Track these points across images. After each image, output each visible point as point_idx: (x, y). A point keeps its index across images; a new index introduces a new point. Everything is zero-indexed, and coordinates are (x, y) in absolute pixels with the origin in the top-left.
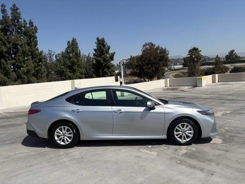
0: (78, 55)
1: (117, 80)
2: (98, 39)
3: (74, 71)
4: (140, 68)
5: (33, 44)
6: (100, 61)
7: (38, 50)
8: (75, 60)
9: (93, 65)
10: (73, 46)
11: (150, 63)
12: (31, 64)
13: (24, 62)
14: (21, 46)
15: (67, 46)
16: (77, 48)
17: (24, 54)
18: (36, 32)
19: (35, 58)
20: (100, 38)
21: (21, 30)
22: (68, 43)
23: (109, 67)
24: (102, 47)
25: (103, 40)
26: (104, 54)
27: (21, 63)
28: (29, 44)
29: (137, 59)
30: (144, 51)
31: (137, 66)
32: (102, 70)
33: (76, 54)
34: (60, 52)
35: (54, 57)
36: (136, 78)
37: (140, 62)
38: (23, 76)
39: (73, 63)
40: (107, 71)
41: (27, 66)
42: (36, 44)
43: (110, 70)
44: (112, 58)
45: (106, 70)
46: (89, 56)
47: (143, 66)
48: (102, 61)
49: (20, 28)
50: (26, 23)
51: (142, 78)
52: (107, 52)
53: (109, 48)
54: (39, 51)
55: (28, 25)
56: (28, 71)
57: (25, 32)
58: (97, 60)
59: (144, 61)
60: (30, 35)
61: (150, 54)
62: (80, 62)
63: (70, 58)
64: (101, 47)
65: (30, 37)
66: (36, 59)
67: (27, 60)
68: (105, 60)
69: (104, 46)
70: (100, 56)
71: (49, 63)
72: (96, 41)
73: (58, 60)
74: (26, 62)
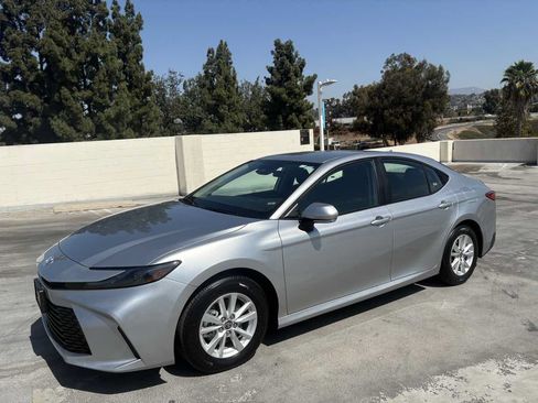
0: (230, 80)
2: (277, 44)
3: (222, 119)
4: (375, 115)
5: (131, 55)
6: (279, 95)
7: (142, 68)
8: (224, 93)
9: (265, 105)
10: (219, 61)
11: (400, 101)
12: (124, 101)
13: (111, 94)
14: (104, 58)
15: (205, 61)
16: (228, 64)
17: (111, 77)
18: (140, 28)
19: (136, 87)
20: (283, 42)
21: (104, 22)
22: (209, 52)
23: (300, 111)
24: (286, 63)
25: (289, 47)
26: (290, 78)
27: (103, 97)
28: (123, 56)
29: (369, 93)
30: (387, 73)
31: (369, 110)
32: (285, 118)
33: (226, 79)
34: (194, 76)
35: (180, 87)
36: (365, 138)
37: (377, 100)
38: (109, 127)
39: (219, 100)
40: (296, 120)
41: (117, 104)
42: (139, 56)
43: (301, 117)
44: (308, 88)
45: (293, 116)
46: (257, 83)
47: (383, 110)
48: (284, 96)
49: (101, 18)
50: (119, 8)
51: (379, 137)
52: (298, 74)
53: (303, 65)
54: (146, 72)
55: (122, 12)
56: (119, 117)
57: (115, 28)
58: (272, 94)
59: (386, 97)
60: (127, 37)
61: (402, 82)
62: (235, 98)
63: (212, 88)
64: (282, 63)
65: (126, 39)
66: (137, 90)
67: (116, 91)
68: (291, 93)
69: (291, 60)
70: (280, 84)
71: (169, 100)
72: (274, 48)
73: (189, 94)
74: (115, 95)
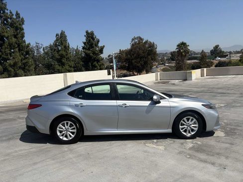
0: (66, 48)
1: (109, 74)
2: (87, 32)
3: (63, 64)
4: (129, 62)
5: (19, 36)
6: (89, 54)
7: (25, 42)
8: (64, 53)
9: (82, 58)
10: (62, 39)
11: (139, 56)
12: (18, 57)
13: (10, 54)
14: (7, 38)
15: (55, 39)
16: (66, 40)
17: (11, 46)
18: (23, 24)
19: (22, 50)
20: (89, 31)
21: (7, 22)
22: (57, 35)
23: (98, 61)
24: (91, 40)
25: (92, 34)
26: (93, 47)
27: (7, 55)
28: (15, 36)
29: (126, 53)
30: (133, 45)
31: (127, 60)
32: (92, 64)
33: (65, 47)
34: (48, 45)
35: (41, 50)
36: (125, 72)
37: (129, 56)
38: (10, 69)
39: (62, 56)
40: (97, 65)
41: (14, 58)
42: (23, 36)
43: (99, 63)
44: (101, 51)
45: (95, 63)
46: (77, 49)
47: (132, 60)
48: (91, 54)
49: (6, 20)
50: (13, 15)
51: (130, 71)
52: (97, 45)
53: (98, 41)
54: (27, 43)
55: (14, 17)
56: (15, 64)
57: (11, 23)
58: (86, 53)
59: (133, 55)
60: (17, 27)
61: (139, 49)
62: (69, 56)
63: (58, 51)
64: (90, 41)
65: (17, 29)
66: (22, 52)
67: (13, 52)
68: (94, 53)
69: (93, 39)
70: (89, 49)
71: (36, 56)
72: (85, 34)
73: (46, 53)
74: (13, 54)
